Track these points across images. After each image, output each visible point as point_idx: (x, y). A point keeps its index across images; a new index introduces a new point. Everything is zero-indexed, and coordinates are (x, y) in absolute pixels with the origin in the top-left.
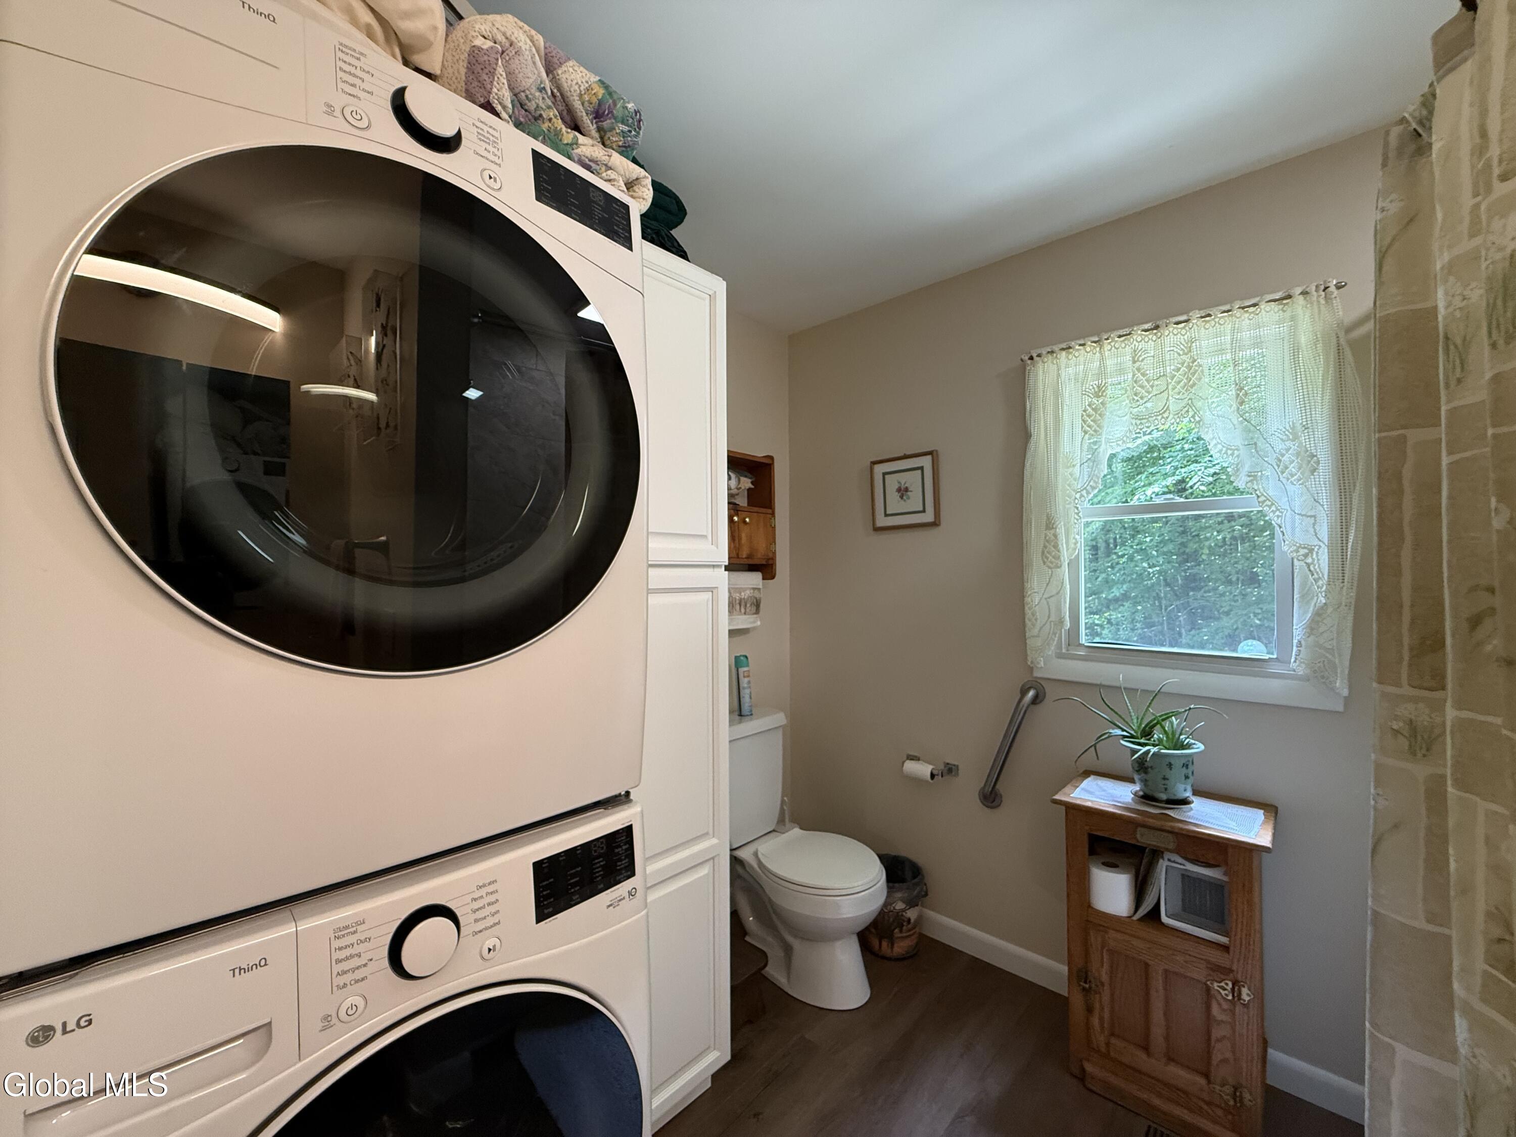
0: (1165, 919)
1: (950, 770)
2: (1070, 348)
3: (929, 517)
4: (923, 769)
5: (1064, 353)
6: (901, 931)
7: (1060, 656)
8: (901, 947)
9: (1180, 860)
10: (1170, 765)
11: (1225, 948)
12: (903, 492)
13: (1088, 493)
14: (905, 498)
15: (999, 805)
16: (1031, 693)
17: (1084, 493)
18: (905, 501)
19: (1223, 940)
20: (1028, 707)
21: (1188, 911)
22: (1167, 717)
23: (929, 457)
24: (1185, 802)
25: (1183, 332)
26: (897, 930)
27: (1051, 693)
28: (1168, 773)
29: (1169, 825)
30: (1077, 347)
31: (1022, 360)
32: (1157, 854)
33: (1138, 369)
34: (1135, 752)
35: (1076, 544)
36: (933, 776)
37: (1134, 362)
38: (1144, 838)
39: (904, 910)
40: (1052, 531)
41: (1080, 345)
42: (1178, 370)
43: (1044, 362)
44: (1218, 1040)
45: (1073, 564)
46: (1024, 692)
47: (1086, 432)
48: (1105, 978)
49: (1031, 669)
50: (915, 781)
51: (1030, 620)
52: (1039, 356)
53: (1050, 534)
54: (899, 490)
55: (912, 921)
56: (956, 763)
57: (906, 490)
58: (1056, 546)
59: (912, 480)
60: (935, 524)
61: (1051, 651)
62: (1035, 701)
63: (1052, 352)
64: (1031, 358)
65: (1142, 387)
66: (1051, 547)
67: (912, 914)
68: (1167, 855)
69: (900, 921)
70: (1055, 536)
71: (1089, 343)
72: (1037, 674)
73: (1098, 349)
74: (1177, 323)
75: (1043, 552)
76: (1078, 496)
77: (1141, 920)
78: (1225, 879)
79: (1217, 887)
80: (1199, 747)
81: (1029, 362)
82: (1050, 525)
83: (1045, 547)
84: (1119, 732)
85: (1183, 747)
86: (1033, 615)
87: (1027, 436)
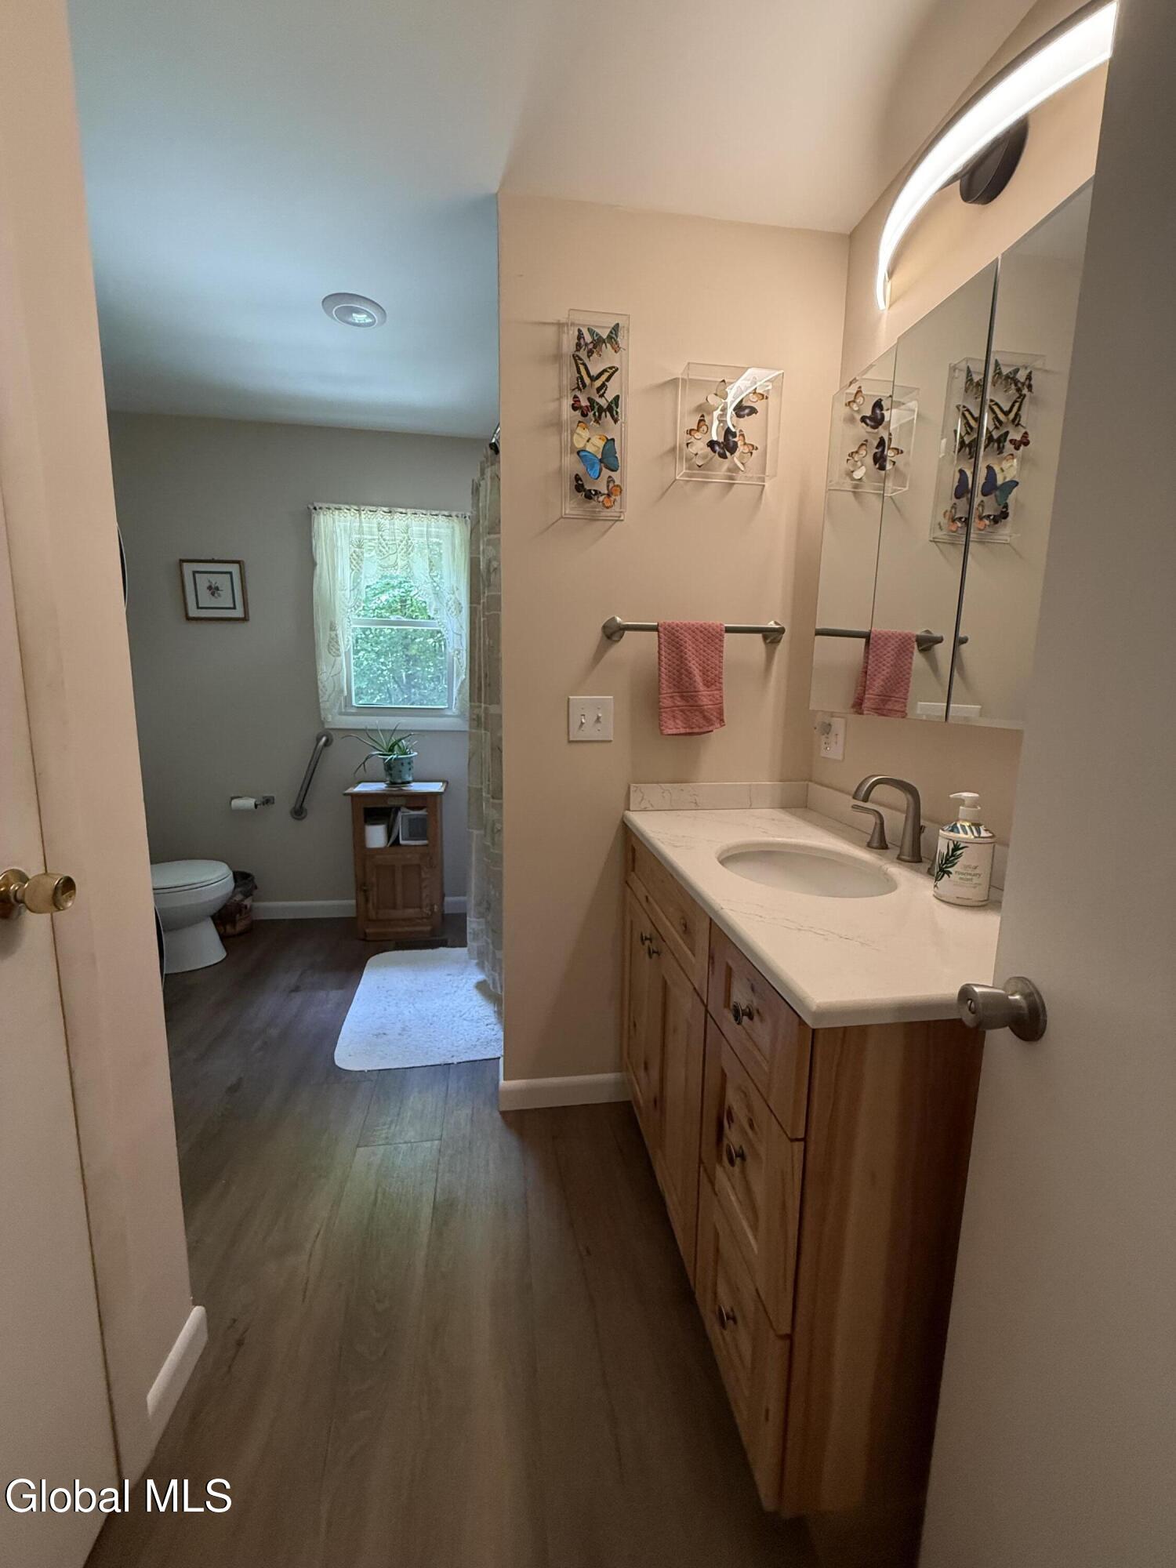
0: (402, 842)
1: (268, 801)
2: (340, 509)
3: (238, 613)
4: (248, 803)
5: (337, 512)
6: (241, 915)
7: (341, 714)
8: (241, 926)
9: (407, 810)
10: (402, 764)
11: (426, 845)
12: (214, 590)
13: (355, 609)
14: (216, 595)
15: (303, 818)
16: (324, 739)
17: (353, 609)
18: (216, 598)
19: (425, 842)
20: (322, 748)
21: (412, 836)
22: (400, 740)
23: (237, 566)
24: (409, 782)
25: (404, 519)
26: (238, 915)
27: (336, 737)
28: (401, 768)
29: (401, 792)
30: (346, 511)
31: (308, 508)
32: (398, 809)
33: (382, 536)
34: (385, 759)
35: (348, 641)
36: (256, 806)
37: (379, 531)
38: (392, 802)
39: (242, 900)
40: (335, 632)
41: (347, 509)
42: (402, 542)
43: (324, 515)
44: (425, 887)
45: (347, 654)
46: (319, 739)
47: (353, 570)
48: (374, 880)
49: (323, 723)
50: (242, 813)
51: (322, 690)
52: (320, 508)
53: (333, 634)
54: (210, 588)
55: (248, 906)
56: (272, 795)
57: (217, 589)
58: (337, 642)
59: (222, 582)
60: (245, 619)
61: (336, 711)
62: (327, 744)
63: (329, 509)
64: (315, 509)
65: (384, 548)
66: (334, 642)
67: (248, 902)
68: (404, 809)
69: (240, 908)
70: (336, 635)
71: (353, 510)
72: (326, 726)
73: (358, 515)
74: (401, 513)
75: (329, 645)
76: (349, 610)
77: (391, 846)
78: (426, 813)
79: (423, 820)
80: (416, 753)
81: (313, 511)
82: (333, 628)
83: (330, 642)
84: (378, 752)
85: (406, 754)
86: (324, 687)
87: (314, 564)
